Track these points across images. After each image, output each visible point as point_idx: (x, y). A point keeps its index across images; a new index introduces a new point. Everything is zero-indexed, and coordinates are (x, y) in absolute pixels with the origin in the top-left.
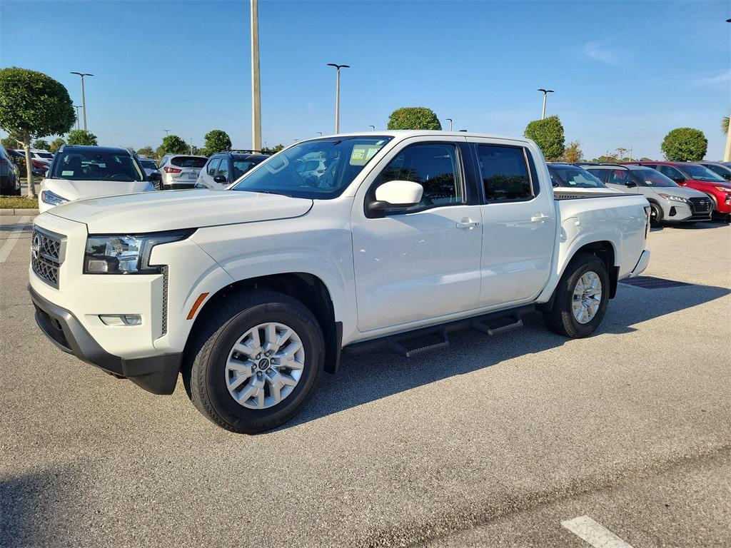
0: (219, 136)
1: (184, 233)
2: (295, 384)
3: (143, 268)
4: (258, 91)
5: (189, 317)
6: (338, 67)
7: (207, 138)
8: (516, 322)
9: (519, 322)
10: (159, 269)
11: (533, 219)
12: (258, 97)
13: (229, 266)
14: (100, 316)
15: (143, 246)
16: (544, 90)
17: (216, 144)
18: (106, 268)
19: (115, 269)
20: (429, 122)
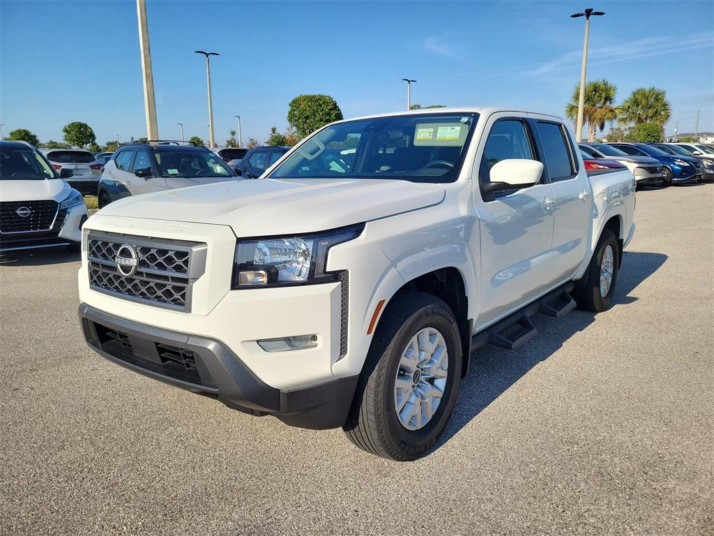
0: (80, 128)
1: (355, 230)
2: (440, 395)
3: (317, 276)
4: (150, 78)
5: (369, 332)
6: (207, 55)
7: (66, 131)
8: (570, 302)
9: (572, 301)
10: (338, 276)
11: (581, 196)
12: (150, 84)
13: (401, 265)
14: (258, 341)
15: (315, 248)
16: (407, 80)
17: (77, 137)
18: (264, 280)
19: (274, 280)
20: (330, 110)
